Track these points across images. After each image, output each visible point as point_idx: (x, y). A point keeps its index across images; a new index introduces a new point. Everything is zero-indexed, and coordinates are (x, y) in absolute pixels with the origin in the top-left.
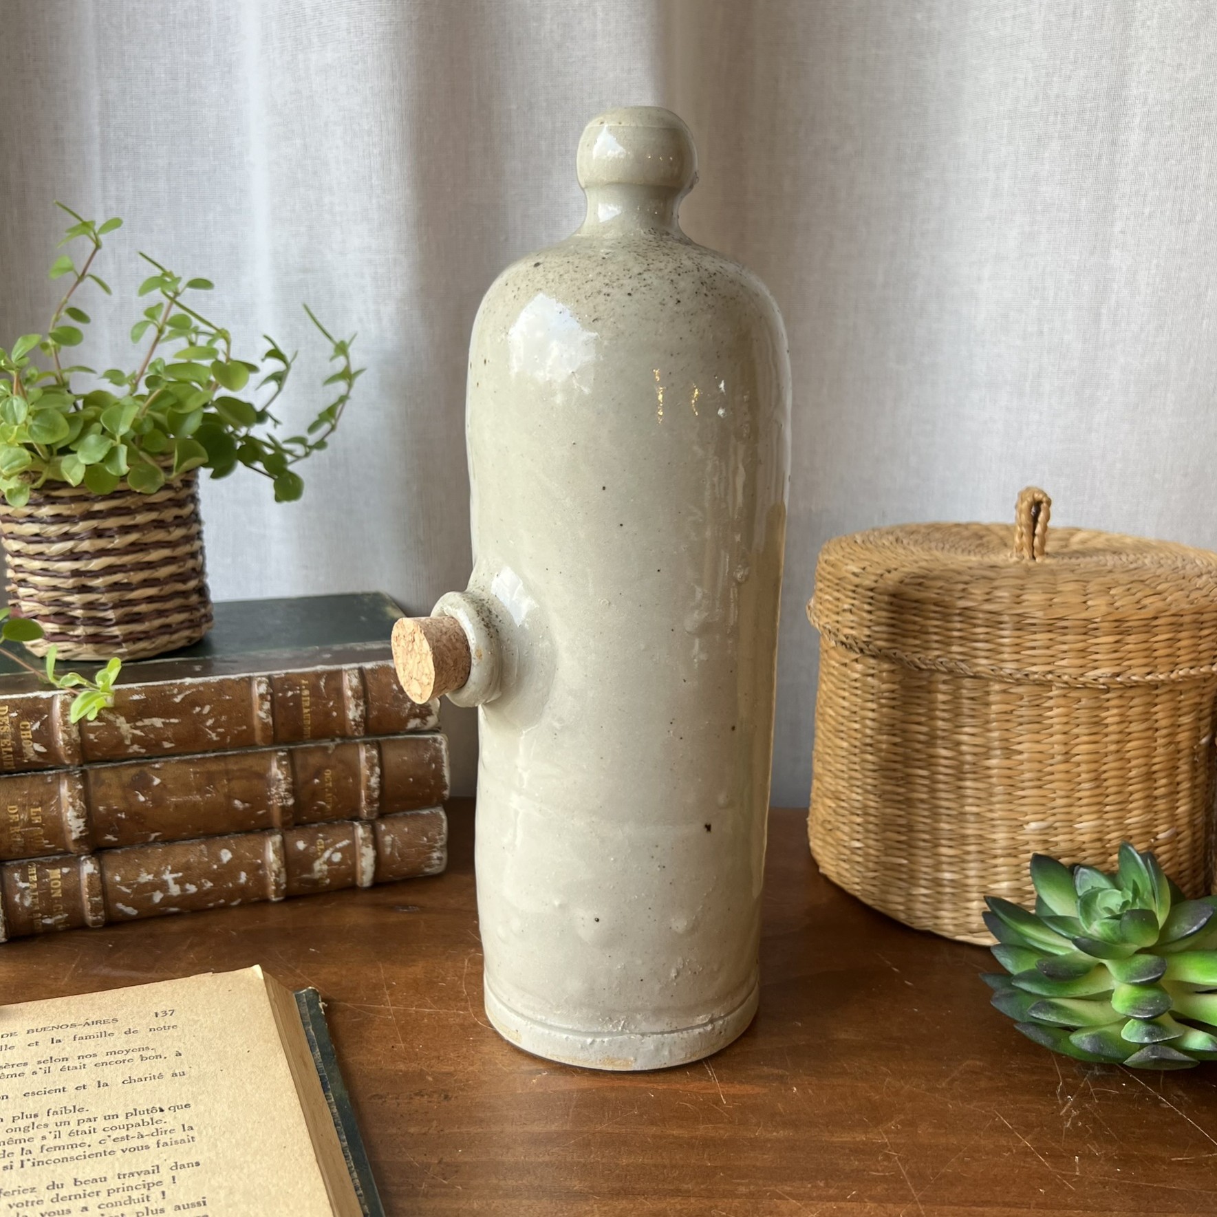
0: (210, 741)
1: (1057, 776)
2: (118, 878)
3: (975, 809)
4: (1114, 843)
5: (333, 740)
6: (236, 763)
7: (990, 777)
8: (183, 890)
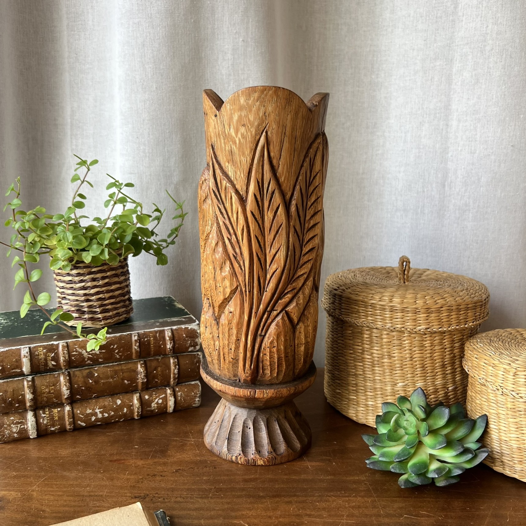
0: (116, 358)
1: (408, 366)
2: (79, 412)
3: (379, 378)
4: (431, 391)
5: (160, 356)
6: (125, 366)
7: (384, 366)
8: (103, 415)
